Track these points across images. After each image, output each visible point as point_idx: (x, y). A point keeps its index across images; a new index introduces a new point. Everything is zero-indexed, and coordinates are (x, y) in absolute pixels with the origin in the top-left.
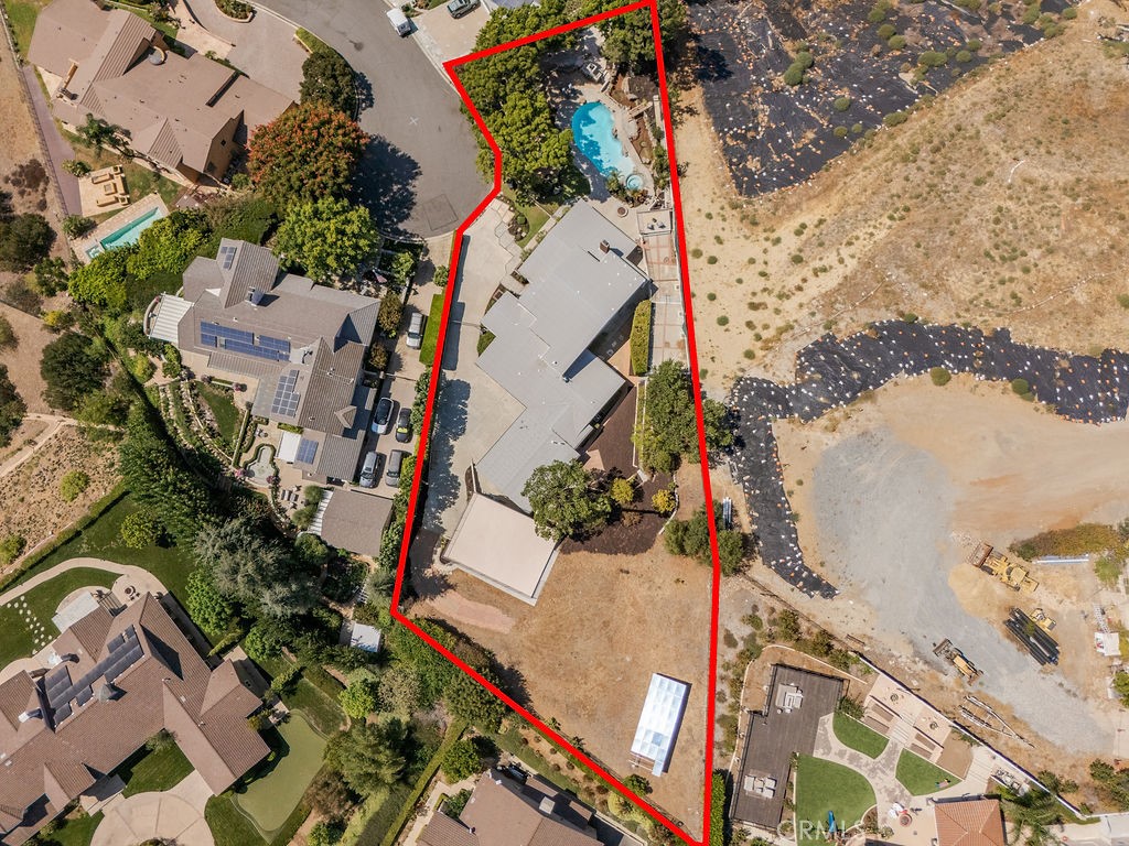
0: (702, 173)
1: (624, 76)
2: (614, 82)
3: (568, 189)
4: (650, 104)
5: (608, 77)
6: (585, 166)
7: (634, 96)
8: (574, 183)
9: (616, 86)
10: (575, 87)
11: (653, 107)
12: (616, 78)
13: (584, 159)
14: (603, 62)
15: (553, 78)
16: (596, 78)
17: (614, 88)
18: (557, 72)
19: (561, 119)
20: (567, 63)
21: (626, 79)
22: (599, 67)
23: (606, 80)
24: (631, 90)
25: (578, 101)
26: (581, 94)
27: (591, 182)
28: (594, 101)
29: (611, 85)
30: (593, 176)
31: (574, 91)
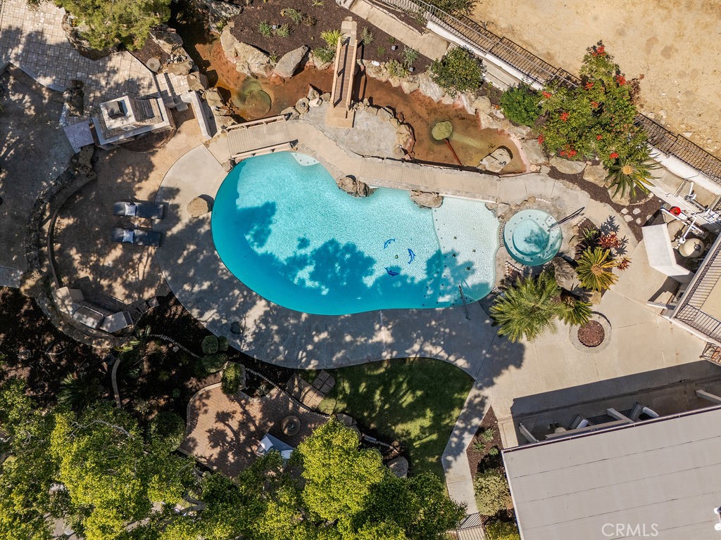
0: (664, 31)
1: (208, 38)
2: (210, 80)
3: (413, 428)
4: (349, 27)
5: (183, 85)
6: (384, 335)
7: (293, 57)
8: (408, 399)
9: (222, 80)
10: (142, 196)
11: (363, 24)
12: (199, 65)
13: (365, 323)
14: (125, 66)
15: (69, 237)
16: (161, 122)
17: (225, 95)
18: (63, 211)
19: (203, 301)
20: (57, 169)
21: (226, 38)
22: (131, 87)
23: (190, 97)
24: (271, 50)
25: (186, 216)
26: (173, 192)
27: (437, 351)
28: (223, 174)
29: (212, 96)
30: (428, 336)
31: (147, 209)
